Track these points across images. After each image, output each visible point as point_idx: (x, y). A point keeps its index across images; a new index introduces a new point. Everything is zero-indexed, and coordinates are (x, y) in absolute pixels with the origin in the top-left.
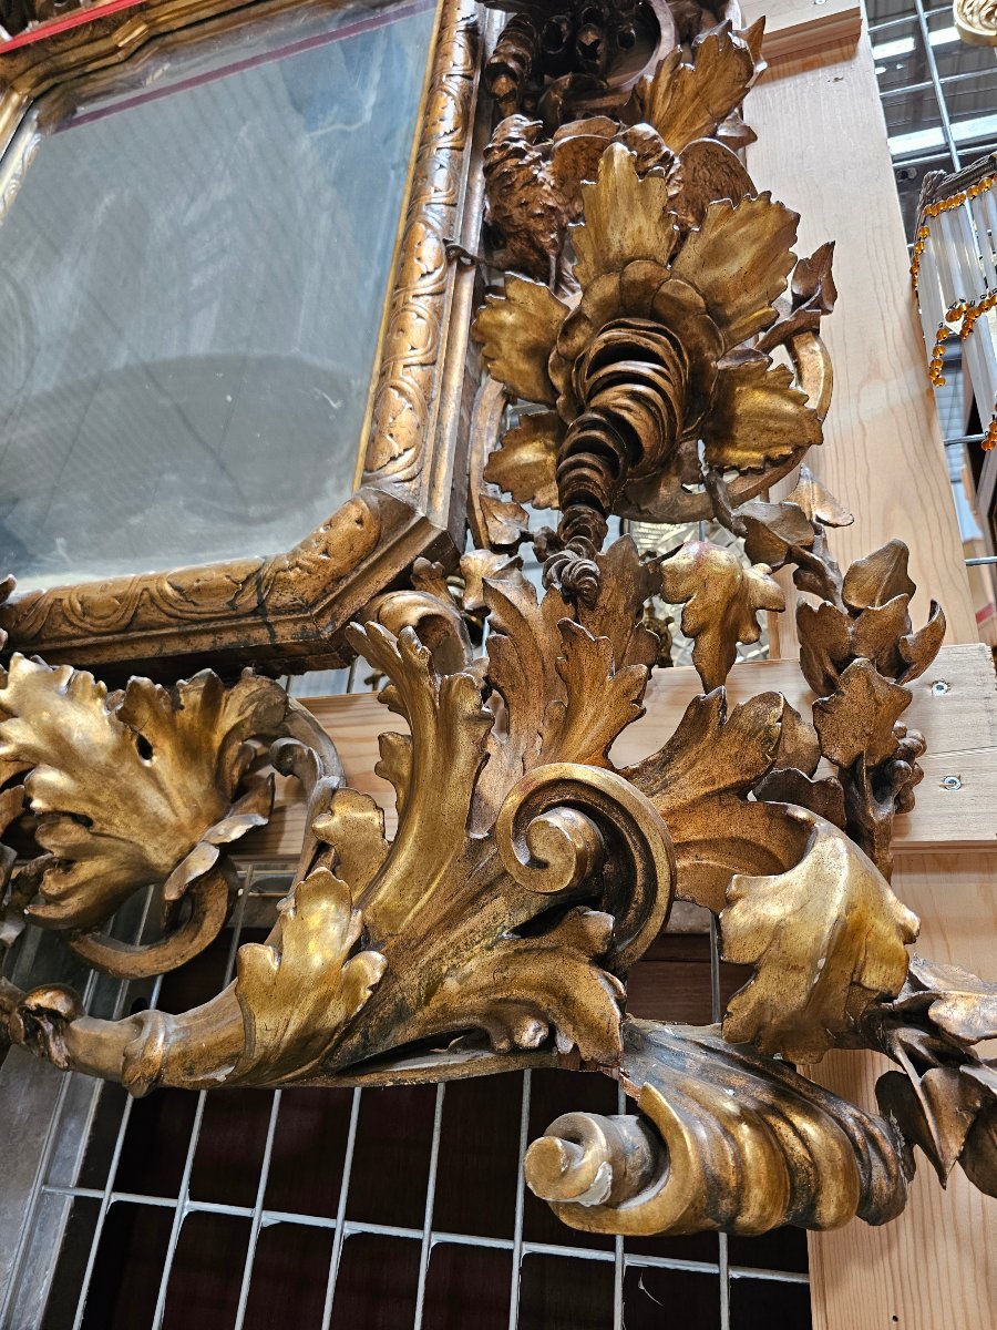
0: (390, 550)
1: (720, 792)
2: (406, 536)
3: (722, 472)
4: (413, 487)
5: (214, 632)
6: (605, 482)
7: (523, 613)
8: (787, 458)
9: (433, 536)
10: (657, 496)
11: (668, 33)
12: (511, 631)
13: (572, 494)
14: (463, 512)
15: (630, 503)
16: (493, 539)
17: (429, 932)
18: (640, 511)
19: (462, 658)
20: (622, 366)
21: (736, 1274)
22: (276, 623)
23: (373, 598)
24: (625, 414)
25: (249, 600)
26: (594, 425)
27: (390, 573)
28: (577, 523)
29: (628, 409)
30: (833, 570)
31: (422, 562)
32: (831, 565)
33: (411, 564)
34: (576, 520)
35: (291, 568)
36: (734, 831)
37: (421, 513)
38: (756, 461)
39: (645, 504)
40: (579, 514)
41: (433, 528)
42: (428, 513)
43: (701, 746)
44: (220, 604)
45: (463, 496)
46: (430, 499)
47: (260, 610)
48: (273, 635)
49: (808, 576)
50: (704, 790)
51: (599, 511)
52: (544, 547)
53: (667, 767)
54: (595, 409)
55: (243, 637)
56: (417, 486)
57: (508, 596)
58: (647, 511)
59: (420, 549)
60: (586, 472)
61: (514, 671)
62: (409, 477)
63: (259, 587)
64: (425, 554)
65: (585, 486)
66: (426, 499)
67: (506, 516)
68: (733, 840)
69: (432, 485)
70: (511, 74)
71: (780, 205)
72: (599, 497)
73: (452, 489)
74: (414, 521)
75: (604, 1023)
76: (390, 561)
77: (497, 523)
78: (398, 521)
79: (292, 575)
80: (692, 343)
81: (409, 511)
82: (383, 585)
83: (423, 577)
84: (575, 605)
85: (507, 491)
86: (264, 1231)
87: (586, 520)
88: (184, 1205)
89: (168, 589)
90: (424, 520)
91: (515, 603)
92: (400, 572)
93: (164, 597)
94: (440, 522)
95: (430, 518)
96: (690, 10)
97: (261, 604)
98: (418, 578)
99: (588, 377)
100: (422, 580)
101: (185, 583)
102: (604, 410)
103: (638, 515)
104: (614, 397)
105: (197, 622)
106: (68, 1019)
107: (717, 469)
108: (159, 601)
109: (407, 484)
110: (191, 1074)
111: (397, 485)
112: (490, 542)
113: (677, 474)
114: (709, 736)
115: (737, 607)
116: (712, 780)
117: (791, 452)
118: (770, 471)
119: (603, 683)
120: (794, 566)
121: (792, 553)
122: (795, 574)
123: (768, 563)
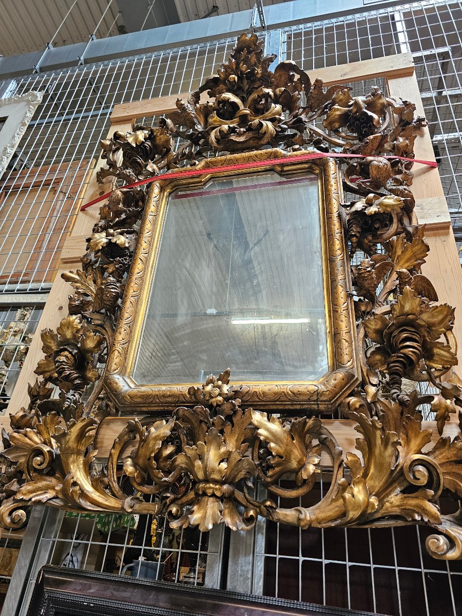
1: (450, 461)
2: (353, 383)
3: (431, 369)
4: (353, 370)
5: (301, 404)
6: (403, 371)
7: (390, 408)
8: (447, 368)
9: (359, 382)
10: (414, 374)
11: (395, 220)
12: (386, 412)
13: (393, 373)
15: (408, 376)
16: (372, 382)
17: (382, 491)
18: (410, 377)
20: (408, 343)
21: (452, 573)
22: (320, 404)
23: (345, 398)
24: (410, 356)
25: (315, 398)
26: (401, 357)
27: (349, 392)
28: (395, 380)
29: (412, 355)
31: (356, 389)
33: (354, 390)
35: (327, 391)
36: (454, 470)
37: (356, 377)
38: (440, 367)
40: (395, 378)
41: (359, 380)
42: (358, 376)
43: (444, 450)
44: (306, 398)
46: (357, 373)
47: (317, 400)
48: (318, 407)
49: (459, 403)
50: (446, 461)
53: (434, 453)
54: (402, 353)
55: (309, 406)
58: (412, 377)
60: (398, 368)
61: (387, 423)
63: (318, 395)
64: (357, 387)
65: (396, 371)
67: (373, 375)
68: (454, 473)
70: (357, 237)
71: (448, 305)
72: (400, 373)
74: (355, 379)
75: (436, 515)
76: (350, 388)
78: (351, 379)
79: (327, 393)
80: (422, 334)
82: (347, 395)
84: (402, 406)
86: (326, 565)
88: (301, 559)
89: (290, 392)
92: (351, 392)
93: (289, 395)
94: (360, 378)
95: (358, 378)
96: (400, 213)
97: (317, 399)
98: (355, 393)
99: (400, 344)
101: (295, 391)
102: (405, 354)
104: (406, 351)
105: (297, 401)
106: (275, 509)
107: (429, 368)
108: (287, 396)
110: (320, 524)
112: (370, 382)
113: (419, 367)
114: (447, 447)
115: (447, 413)
116: (448, 459)
117: (449, 366)
118: (444, 370)
119: (419, 432)
120: (454, 399)
121: (455, 397)
122: (455, 401)
123: (449, 399)
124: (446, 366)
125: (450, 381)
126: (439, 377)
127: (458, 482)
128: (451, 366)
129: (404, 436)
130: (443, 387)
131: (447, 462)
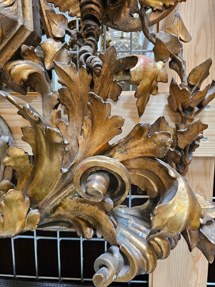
0: (9, 42)
1: (144, 157)
2: (15, 35)
3: (146, 9)
4: (14, 8)
6: (101, 11)
7: (72, 78)
8: (170, 6)
9: (28, 34)
10: (120, 18)
12: (67, 85)
13: (87, 15)
14: (39, 16)
15: (109, 19)
16: (54, 34)
18: (114, 24)
19: (48, 89)
23: (6, 64)
27: (11, 52)
28: (89, 30)
30: (184, 64)
31: (24, 47)
32: (184, 61)
33: (20, 49)
34: (89, 28)
37: (20, 23)
38: (160, 6)
39: (116, 21)
40: (90, 25)
41: (27, 30)
42: (24, 22)
43: (140, 141)
45: (38, 7)
46: (23, 14)
49: (175, 65)
50: (139, 155)
51: (98, 24)
52: (76, 39)
53: (126, 144)
56: (16, 7)
57: (65, 71)
58: (116, 25)
59: (23, 41)
60: (93, 6)
61: (70, 100)
62: (11, 3)
64: (26, 43)
65: (93, 12)
66: (22, 15)
67: (58, 21)
68: (147, 170)
69: (23, 6)
72: (98, 18)
73: (33, 7)
74: (18, 27)
76: (10, 46)
77: (55, 25)
78: (10, 28)
81: (14, 23)
82: (9, 58)
83: (26, 54)
84: (92, 75)
85: (57, 7)
87: (93, 29)
90: (22, 27)
91: (68, 74)
92: (16, 52)
94: (30, 27)
95: (25, 25)
98: (24, 54)
100: (26, 56)
103: (112, 26)
107: (144, 8)
109: (11, 8)
111: (6, 8)
112: (53, 35)
113: (128, 7)
114: (143, 139)
115: (154, 82)
116: (143, 153)
117: (173, 4)
118: (164, 11)
119: (107, 119)
120: (170, 59)
121: (171, 56)
122: (170, 62)
123: (162, 60)
124: (168, 4)
125: (170, 29)
126: (157, 22)
127: (150, 180)
128: (176, 3)
129: (89, 122)
130: (157, 40)
131: (140, 157)
